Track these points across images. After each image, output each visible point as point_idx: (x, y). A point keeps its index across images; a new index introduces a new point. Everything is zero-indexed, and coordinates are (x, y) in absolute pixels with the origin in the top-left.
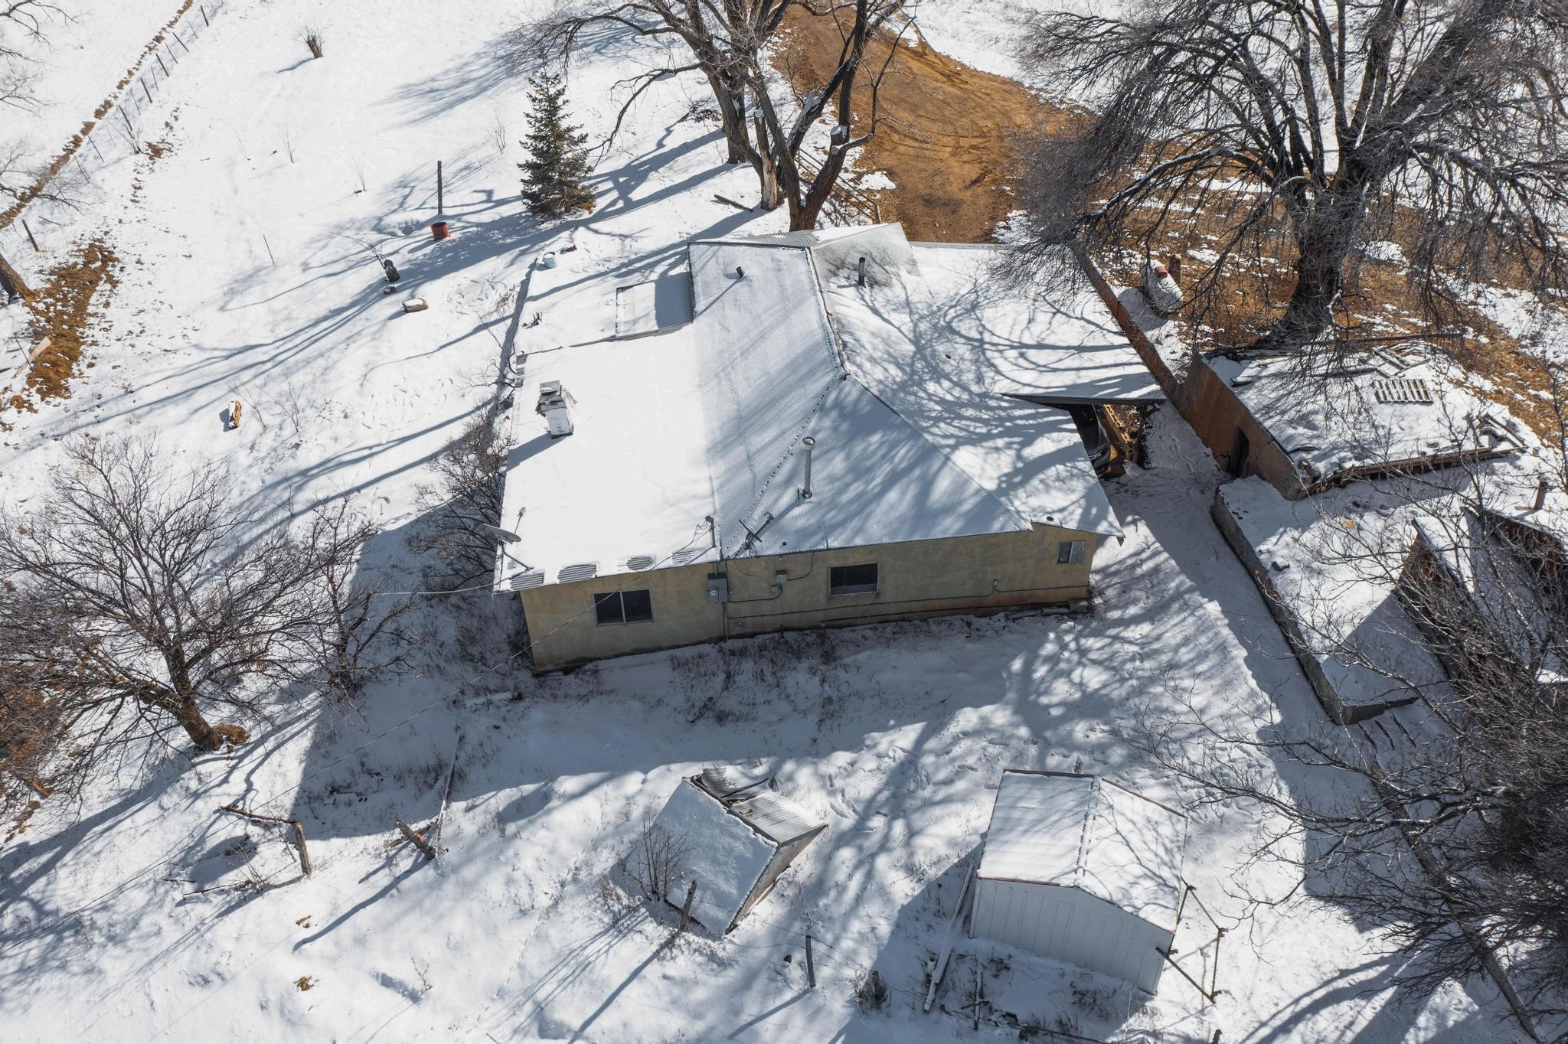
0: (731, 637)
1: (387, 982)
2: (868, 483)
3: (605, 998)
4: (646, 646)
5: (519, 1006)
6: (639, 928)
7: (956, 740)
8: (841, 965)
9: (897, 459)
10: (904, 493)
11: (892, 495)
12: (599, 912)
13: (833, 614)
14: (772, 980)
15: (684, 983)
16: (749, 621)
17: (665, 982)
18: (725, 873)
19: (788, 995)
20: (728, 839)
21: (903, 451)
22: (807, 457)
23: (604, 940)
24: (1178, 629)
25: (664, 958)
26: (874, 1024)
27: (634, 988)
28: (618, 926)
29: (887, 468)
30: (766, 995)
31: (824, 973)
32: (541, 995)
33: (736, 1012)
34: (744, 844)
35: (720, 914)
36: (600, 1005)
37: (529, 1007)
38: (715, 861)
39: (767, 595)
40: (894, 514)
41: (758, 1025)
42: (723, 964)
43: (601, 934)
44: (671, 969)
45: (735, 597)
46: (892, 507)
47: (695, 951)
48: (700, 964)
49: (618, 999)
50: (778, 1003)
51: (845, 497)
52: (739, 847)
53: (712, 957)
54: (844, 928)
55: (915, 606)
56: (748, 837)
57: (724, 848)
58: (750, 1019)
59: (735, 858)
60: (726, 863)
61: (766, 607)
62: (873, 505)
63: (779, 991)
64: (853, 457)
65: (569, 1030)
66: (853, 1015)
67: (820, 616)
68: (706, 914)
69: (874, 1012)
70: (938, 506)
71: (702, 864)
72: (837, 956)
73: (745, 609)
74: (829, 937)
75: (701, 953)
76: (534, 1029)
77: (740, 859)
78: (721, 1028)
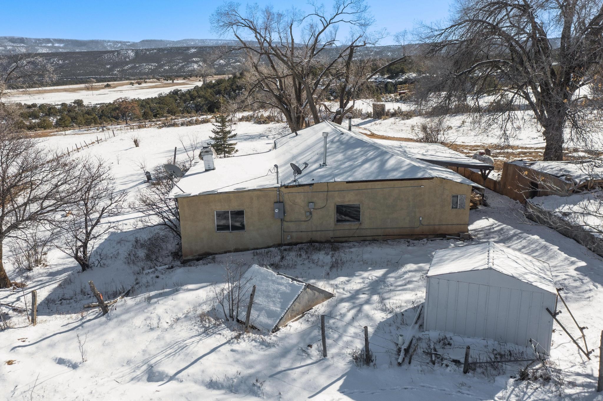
0: (285, 245)
1: (61, 361)
2: (355, 162)
3: (193, 360)
4: (241, 247)
5: (138, 368)
6: (220, 332)
7: (405, 273)
8: (343, 348)
9: (368, 155)
10: (372, 165)
11: (367, 165)
12: (196, 327)
13: (338, 234)
14: (298, 354)
15: (244, 353)
16: (294, 234)
17: (232, 353)
18: (273, 301)
19: (309, 361)
20: (276, 286)
21: (372, 153)
22: (325, 154)
23: (198, 338)
24: (519, 244)
25: (233, 343)
26: (365, 371)
27: (213, 355)
28: (207, 332)
29: (364, 158)
30: (295, 360)
31: (331, 352)
32: (152, 362)
33: (275, 366)
34: (286, 286)
35: (269, 321)
36: (189, 363)
37: (144, 368)
38: (268, 296)
39: (304, 218)
40: (367, 171)
41: (289, 372)
42: (269, 345)
43: (196, 336)
44: (236, 347)
45: (287, 218)
46: (367, 169)
47: (252, 340)
48: (255, 346)
49: (201, 360)
50: (302, 364)
51: (343, 166)
52: (283, 288)
53: (263, 343)
54: (345, 331)
55: (380, 232)
56: (288, 283)
57: (274, 290)
58: (283, 369)
59: (280, 293)
60: (274, 297)
61: (304, 226)
62: (357, 168)
63: (304, 359)
64: (347, 155)
65: (167, 376)
66: (351, 368)
67: (331, 234)
68: (261, 322)
69: (365, 366)
70: (389, 169)
71: (260, 299)
72: (341, 343)
73: (292, 226)
74: (336, 336)
75: (256, 341)
76: (145, 377)
77: (283, 294)
78: (265, 372)
